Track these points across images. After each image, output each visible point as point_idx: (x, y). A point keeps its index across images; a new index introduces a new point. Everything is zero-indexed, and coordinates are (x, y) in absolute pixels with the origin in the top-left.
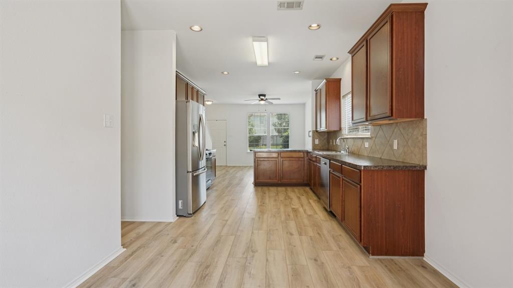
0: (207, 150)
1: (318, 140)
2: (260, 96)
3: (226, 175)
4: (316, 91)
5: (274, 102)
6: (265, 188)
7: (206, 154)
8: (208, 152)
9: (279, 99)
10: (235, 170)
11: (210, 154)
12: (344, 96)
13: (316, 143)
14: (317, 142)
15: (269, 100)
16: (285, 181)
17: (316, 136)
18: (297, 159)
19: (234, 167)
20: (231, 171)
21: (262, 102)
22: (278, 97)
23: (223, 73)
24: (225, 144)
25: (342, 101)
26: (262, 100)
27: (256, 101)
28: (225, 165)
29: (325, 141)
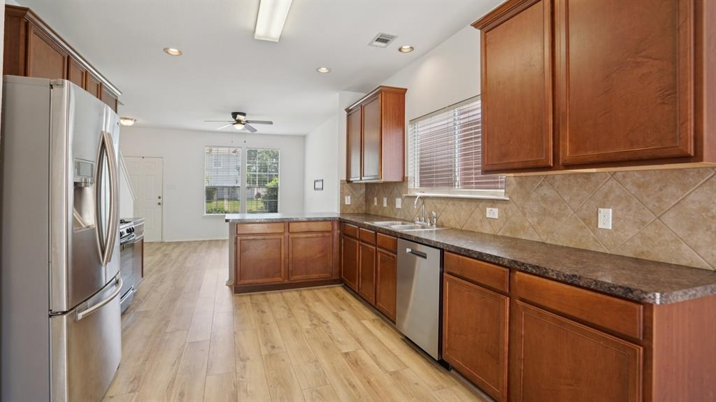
0: (122, 222)
1: (349, 197)
2: (235, 115)
3: (165, 264)
4: (348, 110)
5: (260, 128)
6: (258, 296)
7: (121, 234)
8: (123, 228)
9: (271, 123)
10: (182, 253)
11: (130, 231)
12: (413, 121)
13: (346, 203)
14: (348, 201)
15: (250, 124)
16: (296, 278)
17: (347, 191)
18: (320, 235)
19: (179, 243)
20: (174, 255)
21: (239, 127)
22: (269, 120)
23: (166, 50)
24: (160, 201)
25: (409, 129)
26: (239, 122)
27: (226, 125)
28: (160, 240)
29: (361, 199)
